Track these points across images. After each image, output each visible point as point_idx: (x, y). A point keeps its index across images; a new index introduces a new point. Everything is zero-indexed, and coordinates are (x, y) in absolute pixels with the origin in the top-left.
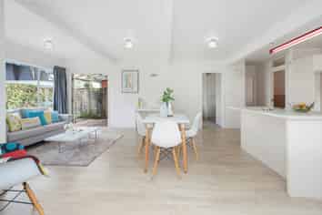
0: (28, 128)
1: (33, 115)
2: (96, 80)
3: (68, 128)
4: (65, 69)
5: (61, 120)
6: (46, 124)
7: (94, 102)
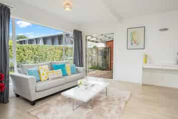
0: (54, 79)
1: (57, 67)
2: (102, 41)
3: (81, 83)
4: (81, 32)
5: (78, 72)
6: (67, 75)
7: (100, 57)
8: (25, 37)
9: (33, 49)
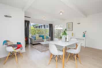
4: (52, 24)
8: (37, 25)
9: (38, 30)
